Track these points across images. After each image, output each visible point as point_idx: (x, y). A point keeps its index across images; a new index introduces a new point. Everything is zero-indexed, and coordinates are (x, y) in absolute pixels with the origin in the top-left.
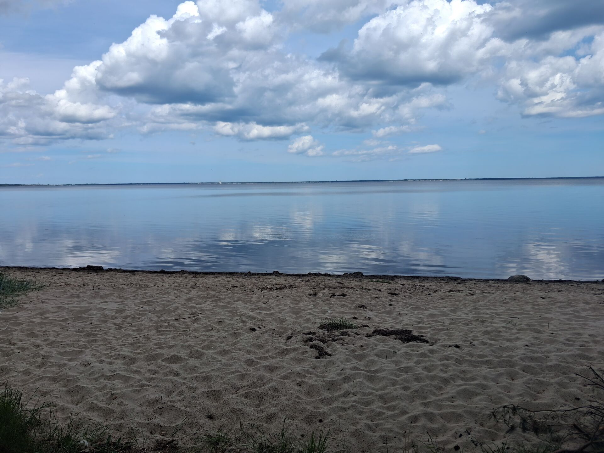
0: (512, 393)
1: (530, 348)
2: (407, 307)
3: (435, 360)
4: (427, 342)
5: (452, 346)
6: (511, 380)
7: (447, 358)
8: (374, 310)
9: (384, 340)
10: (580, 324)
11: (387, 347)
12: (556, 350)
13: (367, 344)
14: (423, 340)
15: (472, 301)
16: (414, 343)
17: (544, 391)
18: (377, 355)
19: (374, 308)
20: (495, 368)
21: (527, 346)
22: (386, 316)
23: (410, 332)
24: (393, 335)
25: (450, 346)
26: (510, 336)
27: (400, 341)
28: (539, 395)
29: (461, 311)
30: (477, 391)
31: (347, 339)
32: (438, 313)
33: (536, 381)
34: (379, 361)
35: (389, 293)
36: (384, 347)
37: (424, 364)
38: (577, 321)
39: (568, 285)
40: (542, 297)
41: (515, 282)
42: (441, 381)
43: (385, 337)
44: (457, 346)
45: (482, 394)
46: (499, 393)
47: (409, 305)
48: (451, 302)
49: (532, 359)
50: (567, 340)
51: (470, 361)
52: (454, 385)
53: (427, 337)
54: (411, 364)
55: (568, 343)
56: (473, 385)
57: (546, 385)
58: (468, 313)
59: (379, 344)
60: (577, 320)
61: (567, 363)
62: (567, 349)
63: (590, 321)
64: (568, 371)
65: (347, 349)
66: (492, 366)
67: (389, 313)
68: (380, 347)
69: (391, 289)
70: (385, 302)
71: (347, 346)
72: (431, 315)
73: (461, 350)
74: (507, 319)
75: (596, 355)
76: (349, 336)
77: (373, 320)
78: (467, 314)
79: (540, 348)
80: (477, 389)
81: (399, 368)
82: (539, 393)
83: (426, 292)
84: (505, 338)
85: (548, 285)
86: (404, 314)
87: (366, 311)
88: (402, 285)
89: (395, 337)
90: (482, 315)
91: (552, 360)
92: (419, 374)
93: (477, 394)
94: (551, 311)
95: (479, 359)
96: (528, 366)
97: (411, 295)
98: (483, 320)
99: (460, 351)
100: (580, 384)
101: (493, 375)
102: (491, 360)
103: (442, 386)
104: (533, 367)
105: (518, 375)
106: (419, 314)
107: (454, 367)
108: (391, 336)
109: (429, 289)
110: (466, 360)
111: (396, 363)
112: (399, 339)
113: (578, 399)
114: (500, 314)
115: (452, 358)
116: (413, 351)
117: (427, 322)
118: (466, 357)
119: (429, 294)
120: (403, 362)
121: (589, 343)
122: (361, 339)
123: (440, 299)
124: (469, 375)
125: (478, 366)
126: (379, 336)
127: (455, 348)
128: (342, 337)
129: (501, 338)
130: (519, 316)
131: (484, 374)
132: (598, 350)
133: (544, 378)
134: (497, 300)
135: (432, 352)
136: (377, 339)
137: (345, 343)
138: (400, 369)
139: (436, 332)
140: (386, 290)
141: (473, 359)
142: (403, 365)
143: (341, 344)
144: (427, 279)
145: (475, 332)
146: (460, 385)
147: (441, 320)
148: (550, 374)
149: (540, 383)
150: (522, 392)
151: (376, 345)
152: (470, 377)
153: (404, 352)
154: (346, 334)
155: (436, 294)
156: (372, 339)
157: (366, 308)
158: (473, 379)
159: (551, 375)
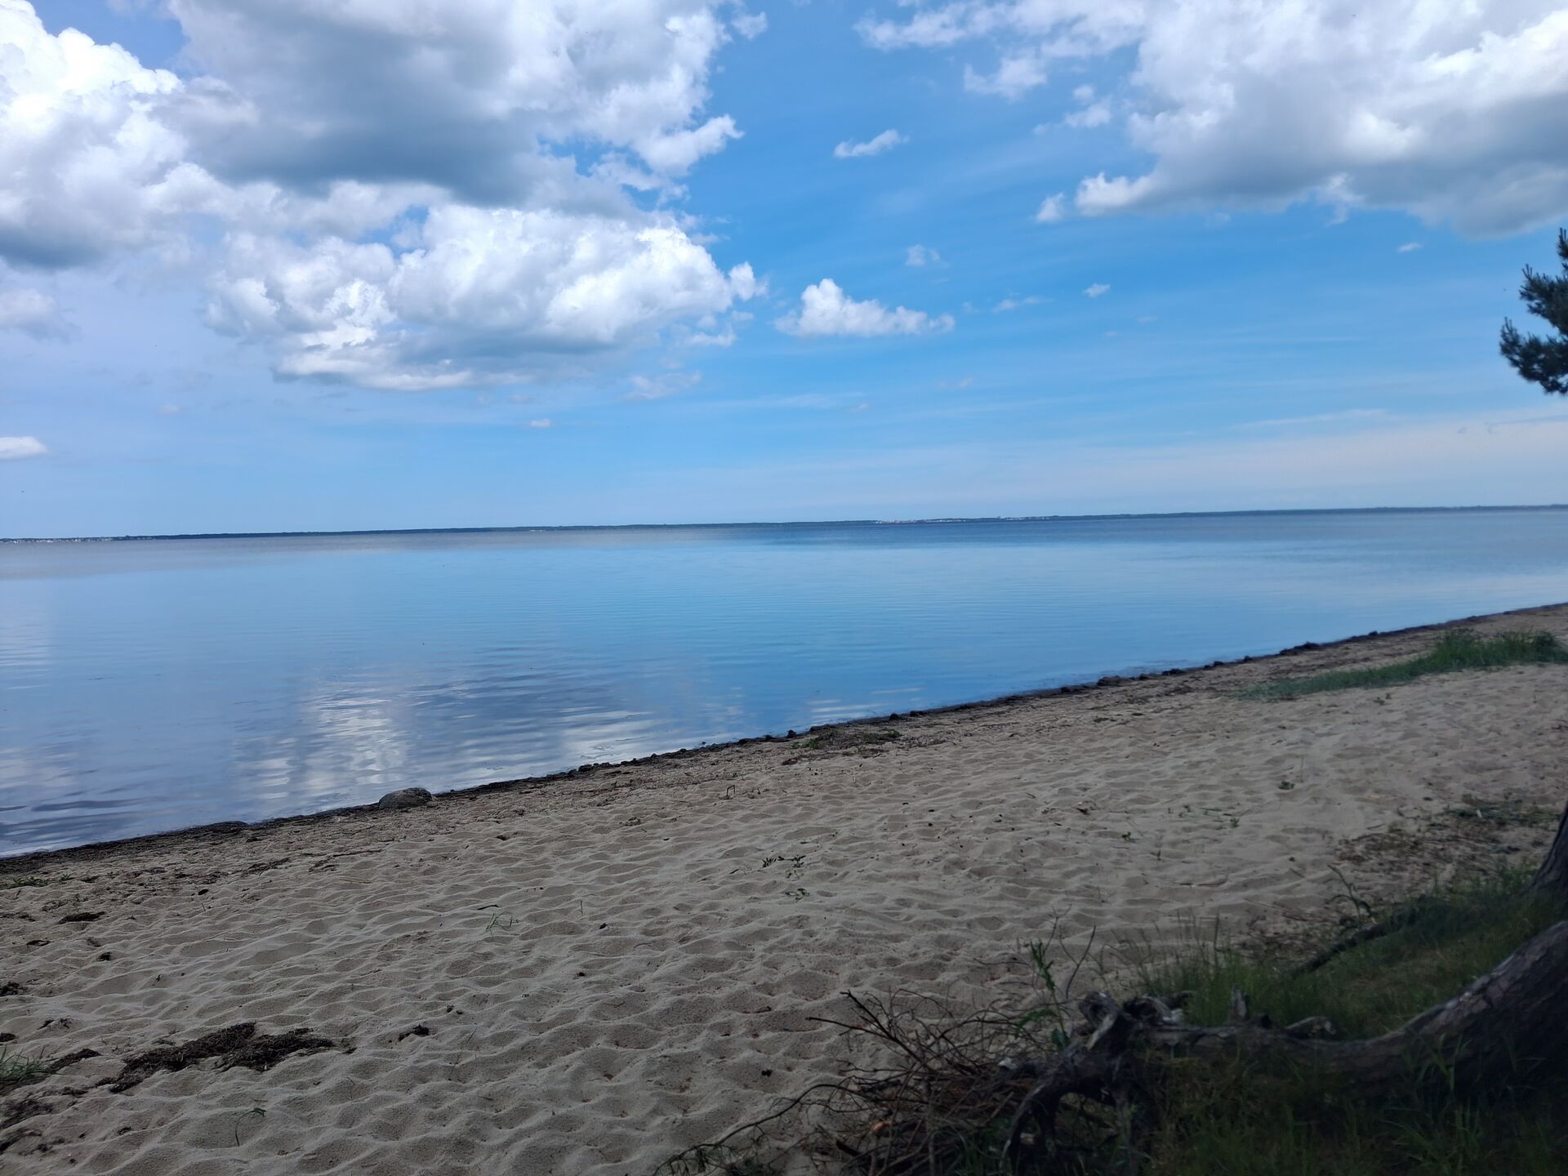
0: (634, 1115)
1: (592, 979)
2: (167, 951)
3: (390, 1093)
4: (328, 1044)
5: (408, 1035)
6: (606, 1078)
7: (420, 1075)
8: (61, 990)
9: (186, 1083)
10: (632, 885)
11: (213, 1102)
12: (644, 965)
13: (139, 1117)
14: (312, 1041)
15: (344, 887)
16: (292, 1061)
17: (689, 1080)
18: (201, 1143)
19: (55, 983)
20: (550, 1059)
21: (582, 974)
22: (118, 999)
23: (249, 1029)
24: (205, 1056)
25: (401, 1038)
26: (521, 961)
27: (245, 1069)
28: (686, 1093)
29: (339, 920)
30: (556, 1142)
31: (48, 1125)
32: (280, 945)
33: (664, 1060)
34: (225, 1161)
35: (69, 919)
36: (207, 1107)
37: (368, 1119)
38: (620, 880)
39: (521, 793)
40: (498, 837)
41: (399, 808)
42: (450, 1151)
43: (185, 1072)
44: (422, 1031)
45: (573, 1147)
46: (611, 1125)
47: (168, 940)
48: (289, 902)
49: (616, 1006)
50: (646, 933)
51: (483, 1063)
52: (492, 1150)
53: (317, 1027)
54: (332, 1133)
55: (654, 942)
56: (540, 1127)
57: (687, 1063)
58: (361, 923)
59: (182, 1103)
60: (621, 877)
61: (689, 990)
62: (665, 956)
63: (648, 873)
64: (703, 1010)
65: (72, 1161)
66: (540, 1058)
67: (120, 984)
68: (194, 1111)
69: (60, 904)
70: (75, 952)
71: (69, 1149)
72: (265, 958)
73: (436, 1038)
74: (474, 914)
75: (727, 952)
76: (49, 1109)
77: (80, 1024)
78: (361, 927)
79: (609, 972)
80: (553, 1136)
81: (303, 1161)
82: (683, 1090)
83: (187, 888)
84: (512, 969)
85: (477, 801)
86: (173, 975)
87: (29, 1000)
88: (89, 880)
89: (220, 1062)
90: (405, 921)
91: (656, 996)
92: (377, 1154)
93: (563, 1151)
94: (549, 868)
95: (500, 1050)
96: (624, 1027)
97: (147, 909)
98: (420, 933)
99: (437, 1043)
100: (745, 1034)
101: (563, 1081)
102: (533, 1041)
103: (459, 1164)
104: (635, 1027)
105: (616, 1061)
106: (222, 964)
107: (459, 1096)
108: (204, 1061)
109: (184, 876)
110: (471, 1063)
111: (280, 1145)
112: (237, 1063)
113: (768, 1073)
114: (443, 904)
115: (432, 1069)
116: (301, 1087)
117: (268, 980)
118: (468, 1055)
119: (200, 893)
120: (301, 1135)
121: (691, 928)
122: (101, 1105)
123: (245, 901)
124: (508, 1107)
125: (510, 1071)
126: (161, 1076)
127: (418, 1038)
128: (23, 1124)
129: (506, 972)
130: (495, 901)
131: (544, 1087)
132: (724, 940)
133: (671, 1046)
134: (404, 869)
135: (366, 1069)
136: (163, 1086)
137: (50, 1140)
138: (308, 1162)
139: (330, 1007)
140: (45, 909)
141: (484, 1054)
142: (311, 1145)
143: (38, 1153)
144: (149, 847)
145: (426, 972)
146: (507, 1144)
147: (305, 963)
148: (677, 1030)
149: (674, 1062)
150: (654, 1101)
151: (173, 1109)
152: (516, 1110)
153: (285, 1102)
154: (36, 1108)
155: (224, 888)
156: (141, 1093)
157: (25, 990)
158: (524, 1112)
159: (682, 1034)
